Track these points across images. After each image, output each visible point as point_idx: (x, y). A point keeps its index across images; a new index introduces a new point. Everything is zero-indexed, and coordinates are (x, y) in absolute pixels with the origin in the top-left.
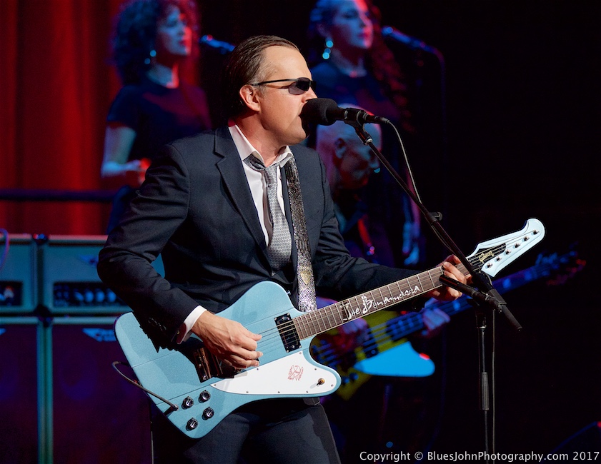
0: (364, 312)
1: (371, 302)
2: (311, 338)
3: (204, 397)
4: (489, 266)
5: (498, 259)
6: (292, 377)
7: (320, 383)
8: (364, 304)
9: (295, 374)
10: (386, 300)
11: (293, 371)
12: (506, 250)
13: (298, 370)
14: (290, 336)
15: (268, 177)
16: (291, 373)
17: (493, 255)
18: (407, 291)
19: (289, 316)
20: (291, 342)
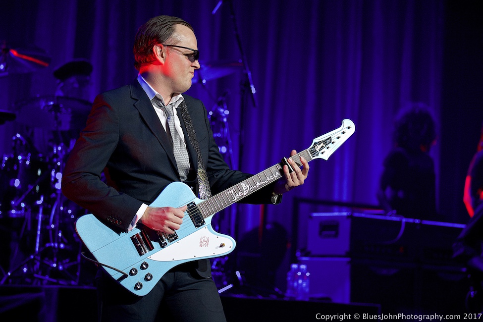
0: (245, 194)
1: (248, 187)
2: (211, 217)
3: (144, 266)
4: (323, 153)
5: (328, 148)
6: (202, 245)
7: (222, 246)
8: (244, 189)
9: (204, 243)
10: (258, 184)
11: (202, 240)
12: (332, 141)
13: (206, 240)
14: (197, 217)
15: (167, 112)
16: (201, 242)
17: (324, 146)
18: (271, 177)
19: (194, 204)
20: (198, 221)
